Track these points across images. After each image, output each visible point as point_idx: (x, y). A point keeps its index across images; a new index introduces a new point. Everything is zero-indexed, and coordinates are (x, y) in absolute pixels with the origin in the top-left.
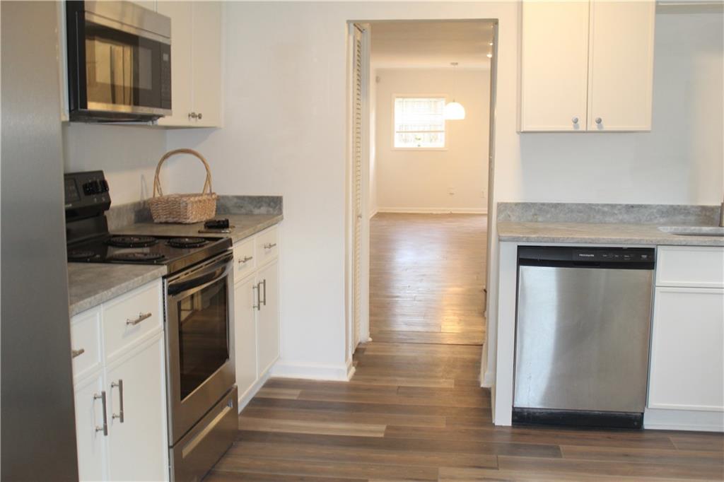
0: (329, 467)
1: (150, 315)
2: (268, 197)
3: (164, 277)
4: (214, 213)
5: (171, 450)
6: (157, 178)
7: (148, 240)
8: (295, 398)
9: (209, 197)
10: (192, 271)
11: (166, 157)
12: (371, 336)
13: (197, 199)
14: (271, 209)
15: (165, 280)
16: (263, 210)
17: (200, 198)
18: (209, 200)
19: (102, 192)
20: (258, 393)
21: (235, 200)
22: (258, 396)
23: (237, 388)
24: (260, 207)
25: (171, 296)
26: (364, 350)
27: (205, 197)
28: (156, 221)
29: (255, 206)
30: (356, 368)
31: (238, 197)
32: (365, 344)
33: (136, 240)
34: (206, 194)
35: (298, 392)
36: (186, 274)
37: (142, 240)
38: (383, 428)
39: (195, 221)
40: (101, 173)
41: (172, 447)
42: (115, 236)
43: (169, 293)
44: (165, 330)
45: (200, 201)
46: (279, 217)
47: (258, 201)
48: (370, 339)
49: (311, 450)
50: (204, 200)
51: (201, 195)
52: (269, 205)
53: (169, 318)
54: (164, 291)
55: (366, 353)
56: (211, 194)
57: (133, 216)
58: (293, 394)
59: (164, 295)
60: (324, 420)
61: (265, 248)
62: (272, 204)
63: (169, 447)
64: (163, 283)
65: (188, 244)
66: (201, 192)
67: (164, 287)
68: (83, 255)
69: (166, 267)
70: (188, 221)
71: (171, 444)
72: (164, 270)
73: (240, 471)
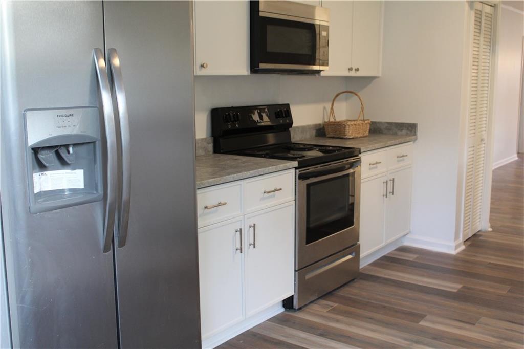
0: (407, 303)
1: (281, 189)
2: (408, 124)
3: (296, 168)
4: (367, 132)
5: (297, 273)
6: (332, 109)
7: (309, 147)
8: (411, 260)
9: (362, 122)
10: (321, 167)
11: (337, 96)
12: (492, 227)
13: (352, 123)
14: (409, 132)
15: (297, 171)
16: (404, 132)
17: (355, 123)
18: (363, 124)
19: (286, 116)
20: (389, 254)
21: (386, 125)
22: (389, 255)
23: (359, 245)
24: (402, 130)
25: (301, 180)
26: (480, 236)
27: (359, 122)
28: (328, 136)
29: (399, 130)
30: (466, 247)
31: (388, 123)
32: (484, 232)
33: (302, 146)
34: (360, 120)
35: (415, 256)
36: (315, 168)
37: (306, 147)
38: (460, 286)
39: (351, 137)
40: (288, 105)
41: (297, 271)
42: (294, 143)
43: (300, 178)
44: (295, 200)
45: (355, 125)
46: (413, 137)
47: (401, 126)
48: (490, 229)
49: (401, 292)
50: (359, 124)
51: (357, 120)
52: (408, 129)
53: (299, 193)
54: (296, 177)
55: (481, 238)
56: (364, 120)
57: (314, 133)
58: (411, 257)
59: (296, 179)
60: (423, 276)
61: (398, 157)
62: (410, 128)
63: (295, 271)
64: (296, 172)
65: (329, 150)
66: (357, 119)
67: (296, 174)
68: (261, 153)
69: (297, 162)
70: (345, 137)
71: (297, 269)
72: (295, 164)
73: (350, 296)
